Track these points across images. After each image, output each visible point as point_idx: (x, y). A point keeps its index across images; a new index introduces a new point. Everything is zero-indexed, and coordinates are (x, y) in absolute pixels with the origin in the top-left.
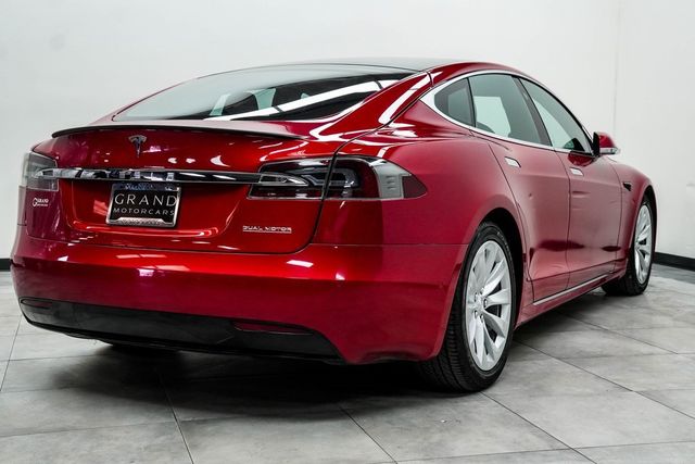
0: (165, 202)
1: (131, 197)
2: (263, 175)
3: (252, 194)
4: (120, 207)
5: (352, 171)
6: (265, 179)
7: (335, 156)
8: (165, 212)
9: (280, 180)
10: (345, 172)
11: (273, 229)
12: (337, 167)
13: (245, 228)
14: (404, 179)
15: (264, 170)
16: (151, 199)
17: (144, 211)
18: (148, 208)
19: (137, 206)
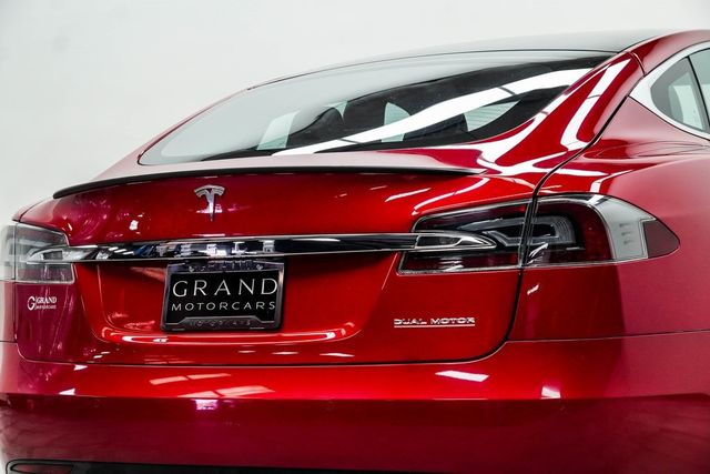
0: (258, 289)
1: (200, 285)
2: (420, 235)
3: (404, 268)
4: (183, 301)
5: (564, 220)
6: (424, 241)
7: (535, 197)
8: (260, 305)
9: (448, 241)
10: (552, 221)
11: (444, 322)
12: (538, 215)
13: (398, 322)
14: (646, 226)
15: (420, 227)
16: (234, 286)
17: (223, 306)
18: (230, 300)
19: (210, 298)
